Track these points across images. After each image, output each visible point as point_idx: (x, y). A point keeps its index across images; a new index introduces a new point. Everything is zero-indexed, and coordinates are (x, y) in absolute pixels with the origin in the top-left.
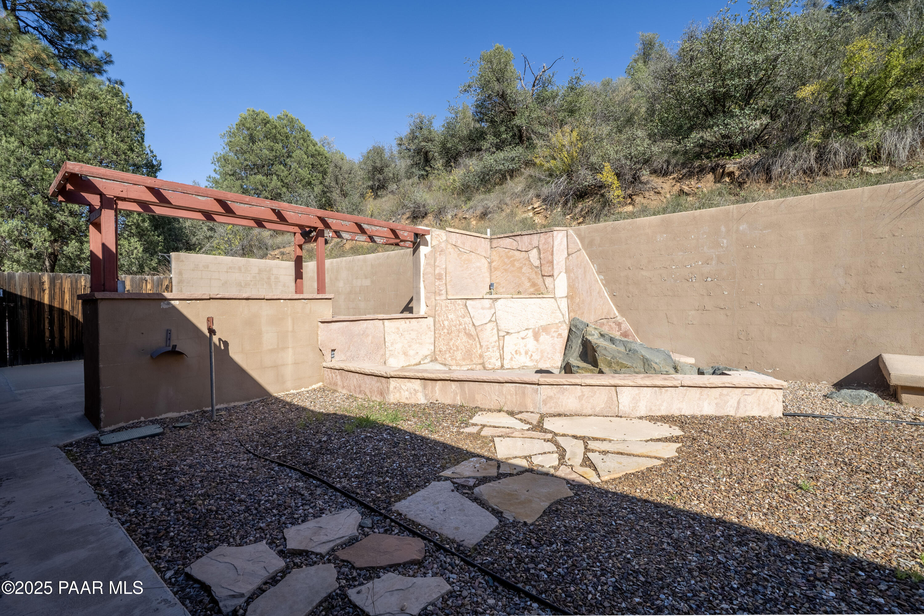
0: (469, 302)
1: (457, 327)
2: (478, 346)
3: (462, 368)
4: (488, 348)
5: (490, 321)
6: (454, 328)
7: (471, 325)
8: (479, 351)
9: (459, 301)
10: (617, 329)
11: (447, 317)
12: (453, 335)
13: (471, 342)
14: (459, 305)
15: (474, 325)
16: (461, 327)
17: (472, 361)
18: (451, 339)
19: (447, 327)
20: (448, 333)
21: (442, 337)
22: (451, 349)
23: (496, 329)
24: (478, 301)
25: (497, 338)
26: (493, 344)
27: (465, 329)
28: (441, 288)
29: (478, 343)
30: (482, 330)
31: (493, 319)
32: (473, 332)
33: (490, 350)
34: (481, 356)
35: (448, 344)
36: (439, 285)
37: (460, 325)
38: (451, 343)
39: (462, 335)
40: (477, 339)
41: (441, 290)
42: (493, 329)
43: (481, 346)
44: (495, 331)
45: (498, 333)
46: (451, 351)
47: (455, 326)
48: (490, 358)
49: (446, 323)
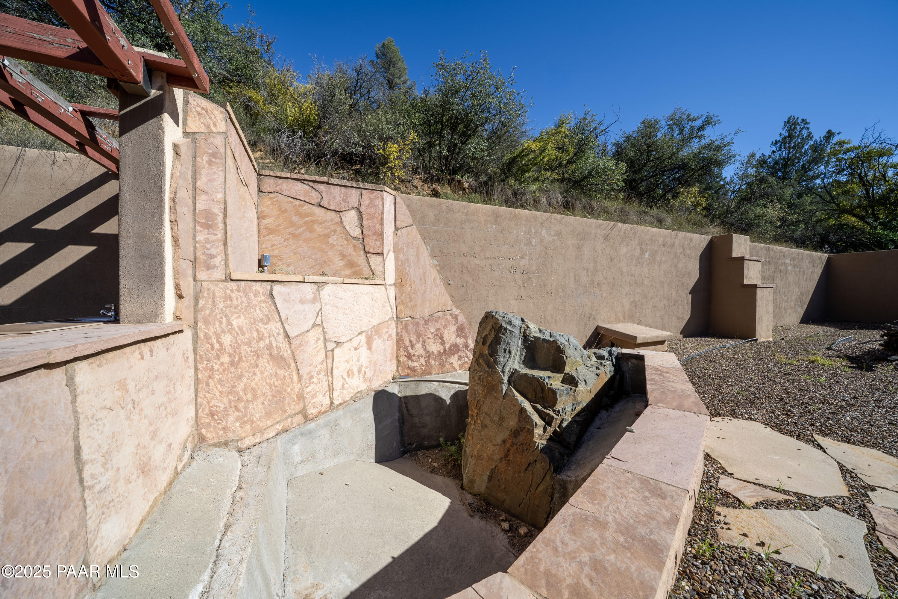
0: (277, 288)
1: (254, 344)
2: (295, 377)
3: (266, 436)
4: (312, 377)
5: (315, 325)
6: (246, 349)
7: (281, 338)
8: (297, 387)
9: (257, 286)
10: (454, 322)
11: (229, 323)
12: (244, 365)
13: (281, 372)
14: (256, 294)
15: (287, 336)
16: (262, 344)
17: (285, 411)
18: (240, 377)
19: (229, 349)
20: (232, 364)
21: (217, 377)
22: (239, 400)
23: (322, 338)
24: (294, 286)
25: (323, 356)
26: (319, 367)
27: (269, 347)
28: (213, 251)
29: (295, 373)
30: (300, 345)
31: (318, 322)
32: (286, 352)
33: (315, 380)
34: (301, 397)
35: (232, 391)
36: (207, 241)
37: (261, 339)
38: (240, 387)
39: (263, 361)
40: (293, 364)
41: (212, 257)
42: (318, 339)
43: (300, 377)
44: (321, 343)
45: (325, 345)
46: (241, 405)
47: (249, 344)
48: (314, 396)
49: (227, 339)
